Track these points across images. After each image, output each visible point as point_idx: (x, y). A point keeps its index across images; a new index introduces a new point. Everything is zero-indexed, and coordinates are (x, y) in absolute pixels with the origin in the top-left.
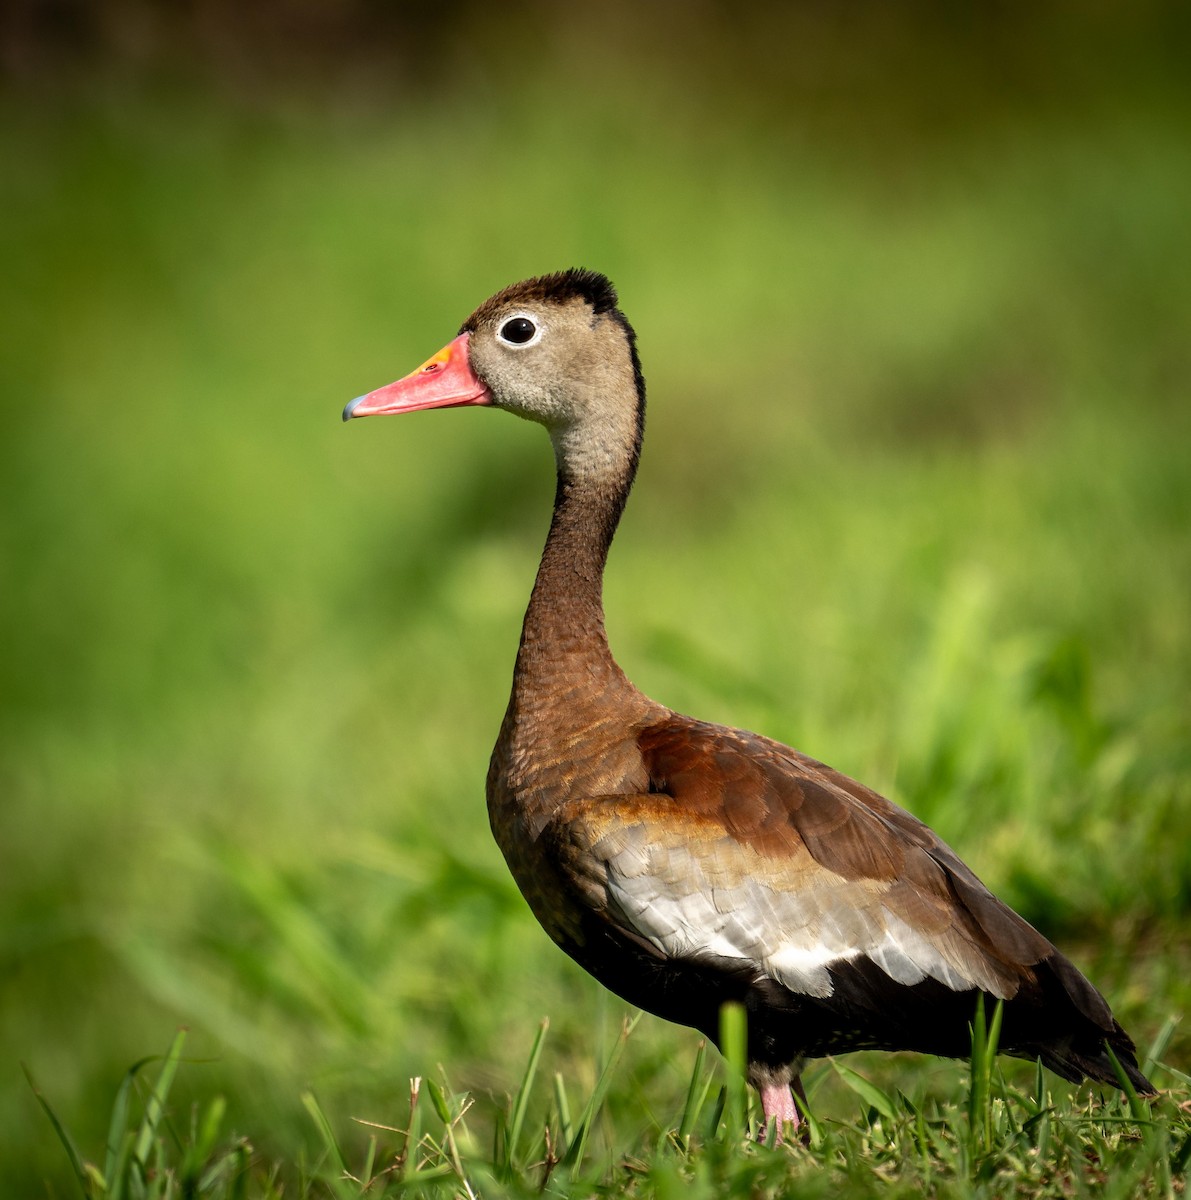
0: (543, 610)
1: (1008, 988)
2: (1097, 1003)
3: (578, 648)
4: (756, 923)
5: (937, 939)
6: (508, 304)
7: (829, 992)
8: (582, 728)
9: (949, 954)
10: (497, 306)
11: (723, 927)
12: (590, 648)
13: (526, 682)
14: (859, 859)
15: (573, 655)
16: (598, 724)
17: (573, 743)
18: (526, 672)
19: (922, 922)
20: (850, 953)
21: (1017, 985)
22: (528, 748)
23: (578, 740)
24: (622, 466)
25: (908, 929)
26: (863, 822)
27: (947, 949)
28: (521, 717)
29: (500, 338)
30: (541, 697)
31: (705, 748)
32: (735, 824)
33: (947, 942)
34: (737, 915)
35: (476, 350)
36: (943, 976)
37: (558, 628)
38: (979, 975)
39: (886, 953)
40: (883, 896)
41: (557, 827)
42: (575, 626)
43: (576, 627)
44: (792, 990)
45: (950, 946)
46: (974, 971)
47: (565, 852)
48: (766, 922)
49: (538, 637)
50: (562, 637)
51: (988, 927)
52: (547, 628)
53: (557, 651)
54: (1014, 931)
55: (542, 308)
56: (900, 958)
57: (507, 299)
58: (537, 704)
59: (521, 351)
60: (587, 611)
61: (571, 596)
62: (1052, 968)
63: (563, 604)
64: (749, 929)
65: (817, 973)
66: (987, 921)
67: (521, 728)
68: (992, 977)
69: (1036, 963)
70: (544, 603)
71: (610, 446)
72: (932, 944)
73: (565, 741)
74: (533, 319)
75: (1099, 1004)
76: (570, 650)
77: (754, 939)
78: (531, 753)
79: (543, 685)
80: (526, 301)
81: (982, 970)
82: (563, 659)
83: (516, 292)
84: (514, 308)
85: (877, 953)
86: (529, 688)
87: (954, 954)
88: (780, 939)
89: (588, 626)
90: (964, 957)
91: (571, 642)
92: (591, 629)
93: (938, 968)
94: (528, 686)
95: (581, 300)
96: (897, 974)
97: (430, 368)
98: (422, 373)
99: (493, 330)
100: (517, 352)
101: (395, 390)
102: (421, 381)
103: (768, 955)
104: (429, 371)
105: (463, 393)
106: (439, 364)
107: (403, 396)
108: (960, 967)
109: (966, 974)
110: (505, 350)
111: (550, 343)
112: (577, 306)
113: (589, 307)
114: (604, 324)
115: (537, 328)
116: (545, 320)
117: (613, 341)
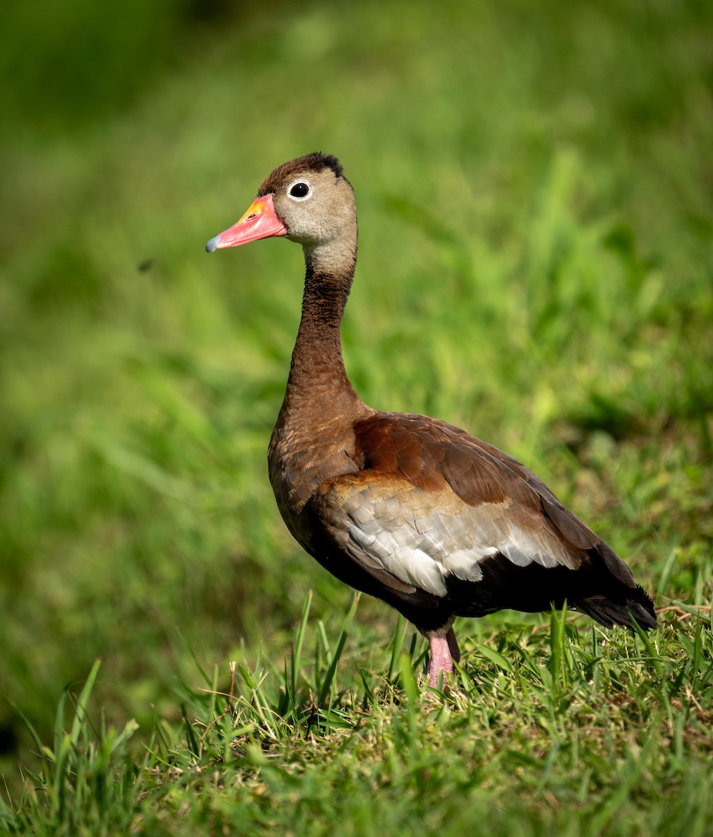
0: (306, 347)
1: (576, 563)
2: (625, 571)
3: (326, 370)
4: (440, 538)
5: (536, 536)
6: (290, 175)
7: (480, 578)
8: (328, 420)
9: (543, 544)
10: (284, 177)
11: (420, 545)
12: (333, 369)
13: (296, 390)
14: (480, 489)
15: (323, 374)
16: (337, 418)
17: (322, 429)
18: (296, 384)
19: (527, 526)
20: (491, 551)
21: (581, 561)
22: (295, 430)
23: (324, 428)
25: (520, 532)
26: (483, 467)
27: (542, 541)
28: (291, 411)
29: (290, 196)
30: (304, 400)
31: (386, 431)
32: (407, 476)
33: (542, 537)
34: (428, 535)
35: (278, 204)
36: (540, 560)
37: (315, 358)
38: (559, 556)
39: (510, 550)
40: (505, 511)
41: (317, 498)
42: (324, 357)
43: (326, 358)
44: (459, 578)
45: (543, 539)
46: (557, 553)
47: (322, 512)
48: (445, 537)
49: (303, 364)
50: (317, 364)
51: (563, 529)
52: (308, 359)
53: (314, 372)
54: (577, 529)
55: (310, 175)
56: (518, 551)
57: (289, 173)
58: (301, 403)
59: (303, 202)
60: (332, 348)
61: (322, 340)
62: (599, 552)
64: (436, 542)
65: (474, 567)
66: (562, 524)
67: (292, 418)
68: (567, 557)
69: (590, 548)
70: (306, 344)
71: (345, 253)
72: (533, 539)
73: (316, 428)
74: (307, 183)
75: (627, 572)
76: (322, 371)
77: (438, 548)
78: (296, 433)
79: (306, 392)
80: (300, 172)
81: (561, 553)
82: (318, 376)
83: (292, 168)
84: (295, 177)
85: (505, 548)
86: (297, 394)
87: (546, 545)
89: (333, 356)
90: (551, 546)
91: (322, 367)
92: (334, 358)
93: (537, 556)
94: (297, 393)
95: (329, 170)
96: (516, 561)
97: (251, 217)
98: (247, 221)
99: (286, 192)
100: (301, 202)
101: (236, 231)
102: (249, 225)
103: (446, 557)
104: (250, 219)
105: (273, 230)
106: (256, 214)
107: (241, 235)
108: (549, 552)
109: (553, 557)
110: (293, 202)
111: (317, 196)
112: (328, 173)
113: (333, 174)
114: (343, 184)
115: (310, 188)
116: (313, 182)
117: (348, 192)
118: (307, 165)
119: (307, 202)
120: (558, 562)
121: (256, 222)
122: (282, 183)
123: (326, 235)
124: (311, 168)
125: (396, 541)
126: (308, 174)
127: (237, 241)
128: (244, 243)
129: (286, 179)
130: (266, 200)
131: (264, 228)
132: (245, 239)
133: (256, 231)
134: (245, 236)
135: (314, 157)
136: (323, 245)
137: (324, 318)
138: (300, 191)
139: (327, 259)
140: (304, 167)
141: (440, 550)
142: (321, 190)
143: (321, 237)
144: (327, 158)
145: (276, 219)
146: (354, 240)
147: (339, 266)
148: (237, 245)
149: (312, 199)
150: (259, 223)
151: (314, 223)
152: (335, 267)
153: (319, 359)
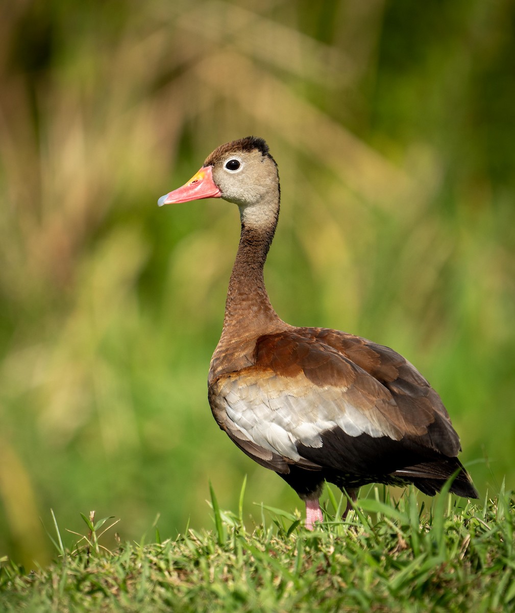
0: (234, 282)
1: (399, 435)
3: (247, 299)
4: (288, 415)
5: (367, 413)
6: (227, 153)
7: (320, 445)
8: (241, 335)
10: (222, 154)
11: (274, 419)
12: (252, 300)
15: (245, 302)
17: (234, 341)
20: (329, 425)
23: (236, 340)
24: (273, 220)
25: (354, 409)
29: (225, 169)
33: (372, 413)
34: (279, 412)
35: (216, 174)
36: (369, 432)
37: (239, 289)
38: (385, 429)
39: (345, 423)
40: (343, 393)
42: (246, 289)
43: (247, 290)
44: (305, 445)
45: (373, 415)
46: (383, 427)
48: (292, 413)
49: (231, 294)
50: (240, 294)
52: (235, 290)
53: (238, 301)
55: (242, 154)
56: (351, 424)
57: (226, 151)
59: (235, 174)
60: (253, 283)
61: (246, 276)
63: (242, 280)
64: (285, 417)
65: (316, 437)
68: (391, 430)
70: (235, 279)
71: (267, 213)
72: (364, 415)
73: (231, 341)
74: (239, 160)
76: (243, 300)
77: (288, 421)
80: (235, 151)
81: (387, 427)
82: (240, 304)
83: (230, 148)
84: (231, 155)
85: (342, 423)
87: (374, 419)
88: (299, 420)
89: (253, 289)
90: (379, 420)
91: (244, 297)
92: (254, 291)
93: (367, 429)
95: (257, 150)
96: (349, 432)
97: (194, 182)
98: (191, 185)
99: (222, 165)
100: (233, 174)
101: (181, 192)
102: (191, 188)
103: (294, 428)
104: (194, 183)
105: (210, 193)
106: (198, 180)
107: (185, 194)
108: (377, 425)
109: (380, 429)
110: (228, 173)
111: (247, 170)
112: (256, 153)
113: (260, 153)
114: (267, 160)
115: (241, 164)
116: (244, 159)
117: (272, 167)
118: (240, 146)
119: (238, 174)
120: (384, 434)
121: (198, 185)
122: (220, 159)
123: (252, 199)
124: (243, 148)
125: (256, 416)
126: (241, 153)
127: (180, 199)
128: (186, 201)
129: (223, 156)
130: (207, 170)
131: (203, 191)
132: (187, 198)
133: (196, 193)
134: (187, 196)
135: (247, 140)
136: (250, 206)
137: (247, 262)
138: (234, 166)
139: (253, 217)
140: (238, 148)
141: (289, 423)
142: (250, 166)
143: (248, 201)
144: (257, 141)
145: (213, 186)
146: (275, 204)
147: (262, 223)
148: (180, 202)
149: (242, 172)
150: (199, 187)
151: (242, 190)
152: (259, 223)
153: (242, 291)
